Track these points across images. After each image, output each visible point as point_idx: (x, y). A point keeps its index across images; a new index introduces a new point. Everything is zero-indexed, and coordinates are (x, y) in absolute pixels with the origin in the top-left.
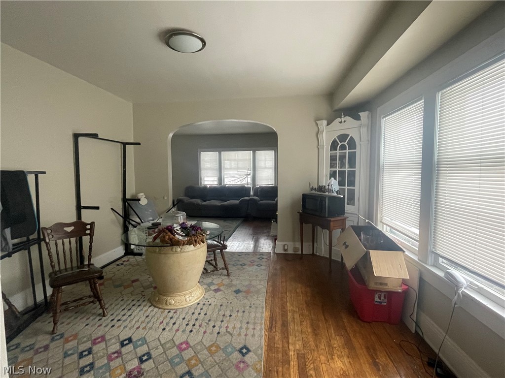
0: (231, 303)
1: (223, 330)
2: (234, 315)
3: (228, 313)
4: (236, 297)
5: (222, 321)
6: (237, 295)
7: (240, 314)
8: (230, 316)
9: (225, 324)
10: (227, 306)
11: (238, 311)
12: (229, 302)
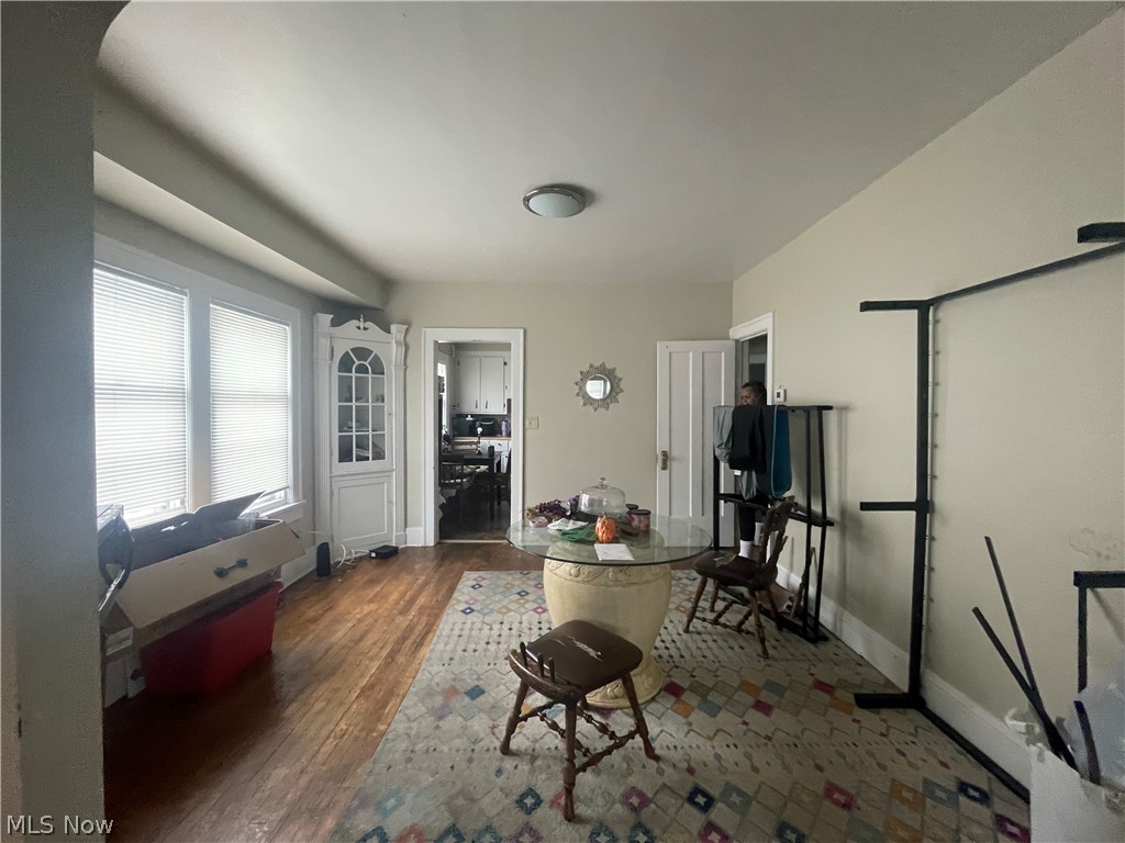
0: (489, 664)
1: (496, 627)
2: (483, 643)
3: (492, 647)
4: (479, 679)
5: (500, 635)
6: (476, 683)
7: (472, 646)
8: (488, 643)
9: (495, 632)
10: (496, 657)
11: (475, 651)
12: (492, 665)
